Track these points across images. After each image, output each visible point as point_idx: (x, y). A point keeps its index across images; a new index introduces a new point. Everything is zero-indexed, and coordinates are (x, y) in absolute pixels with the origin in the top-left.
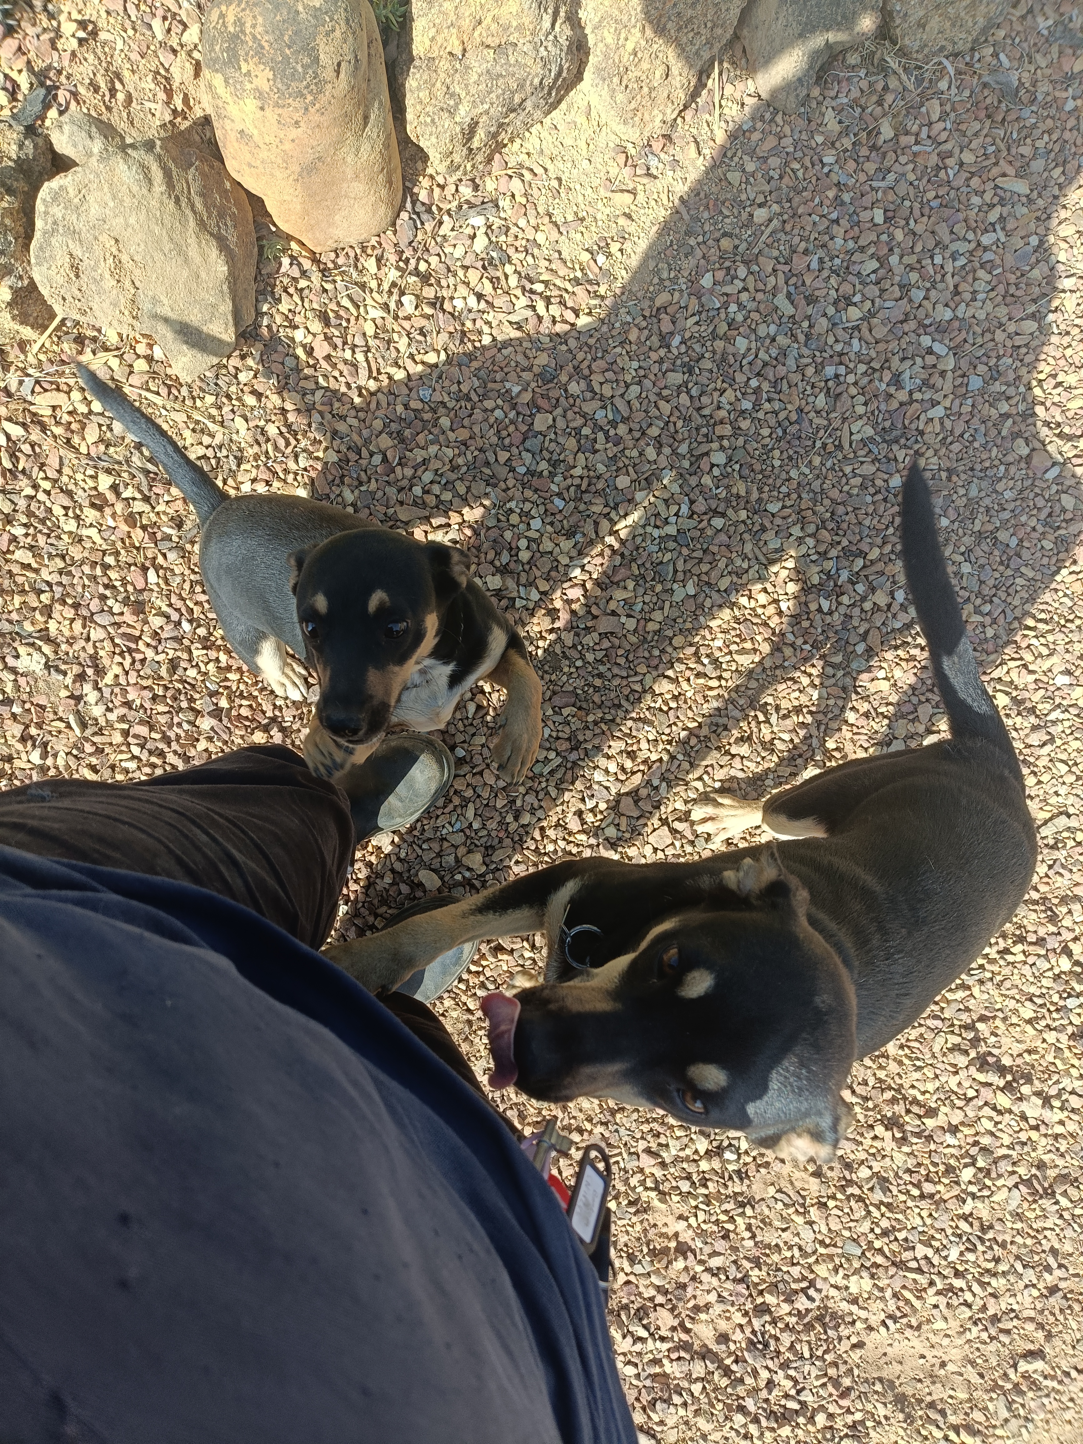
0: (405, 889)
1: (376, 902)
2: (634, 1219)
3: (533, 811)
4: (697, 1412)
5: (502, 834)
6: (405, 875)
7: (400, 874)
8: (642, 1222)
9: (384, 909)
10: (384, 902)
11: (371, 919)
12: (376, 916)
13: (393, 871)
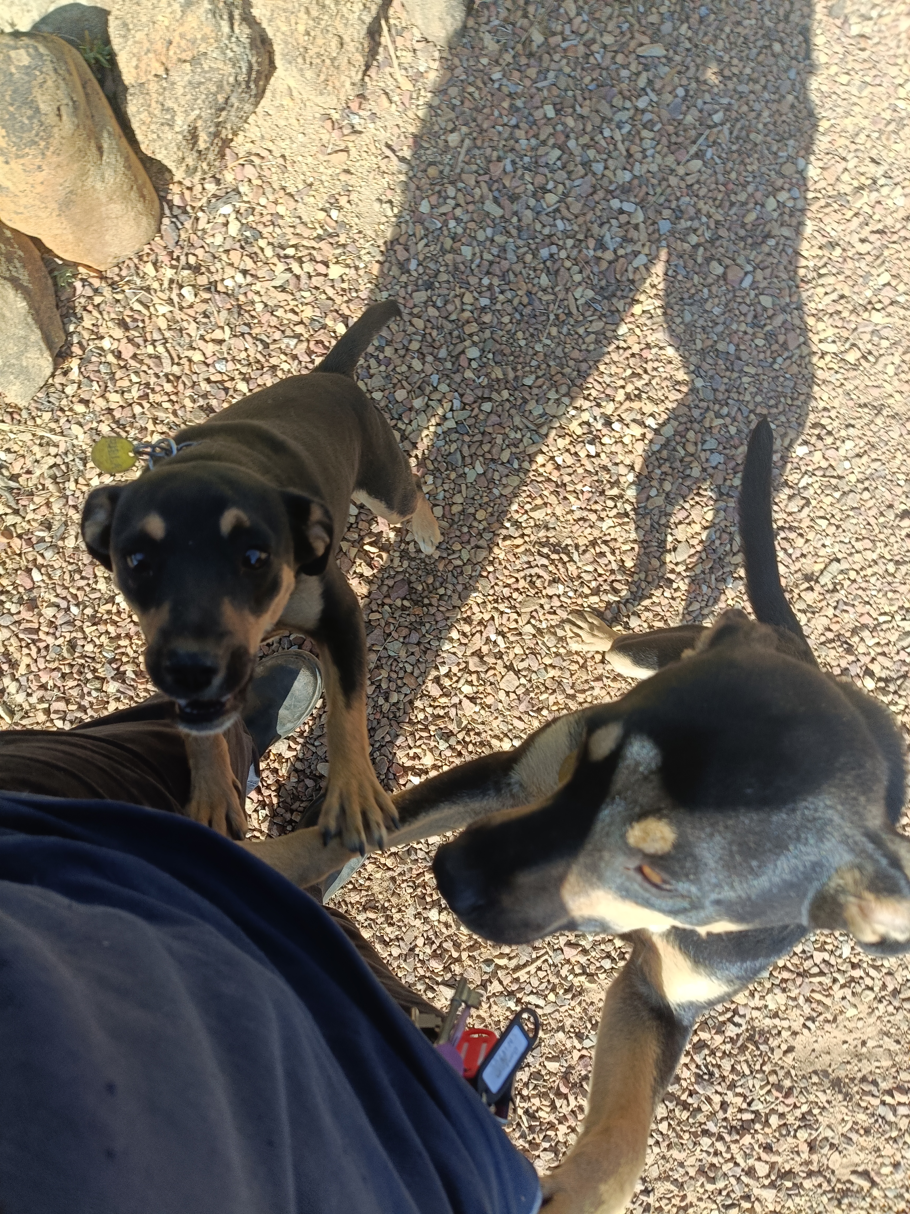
0: (309, 783)
1: (289, 800)
2: (573, 1003)
3: (398, 690)
4: (669, 1146)
5: (378, 716)
6: (308, 771)
7: (303, 771)
8: (580, 1004)
9: (297, 804)
10: (296, 798)
11: (288, 816)
12: (292, 811)
13: (296, 770)
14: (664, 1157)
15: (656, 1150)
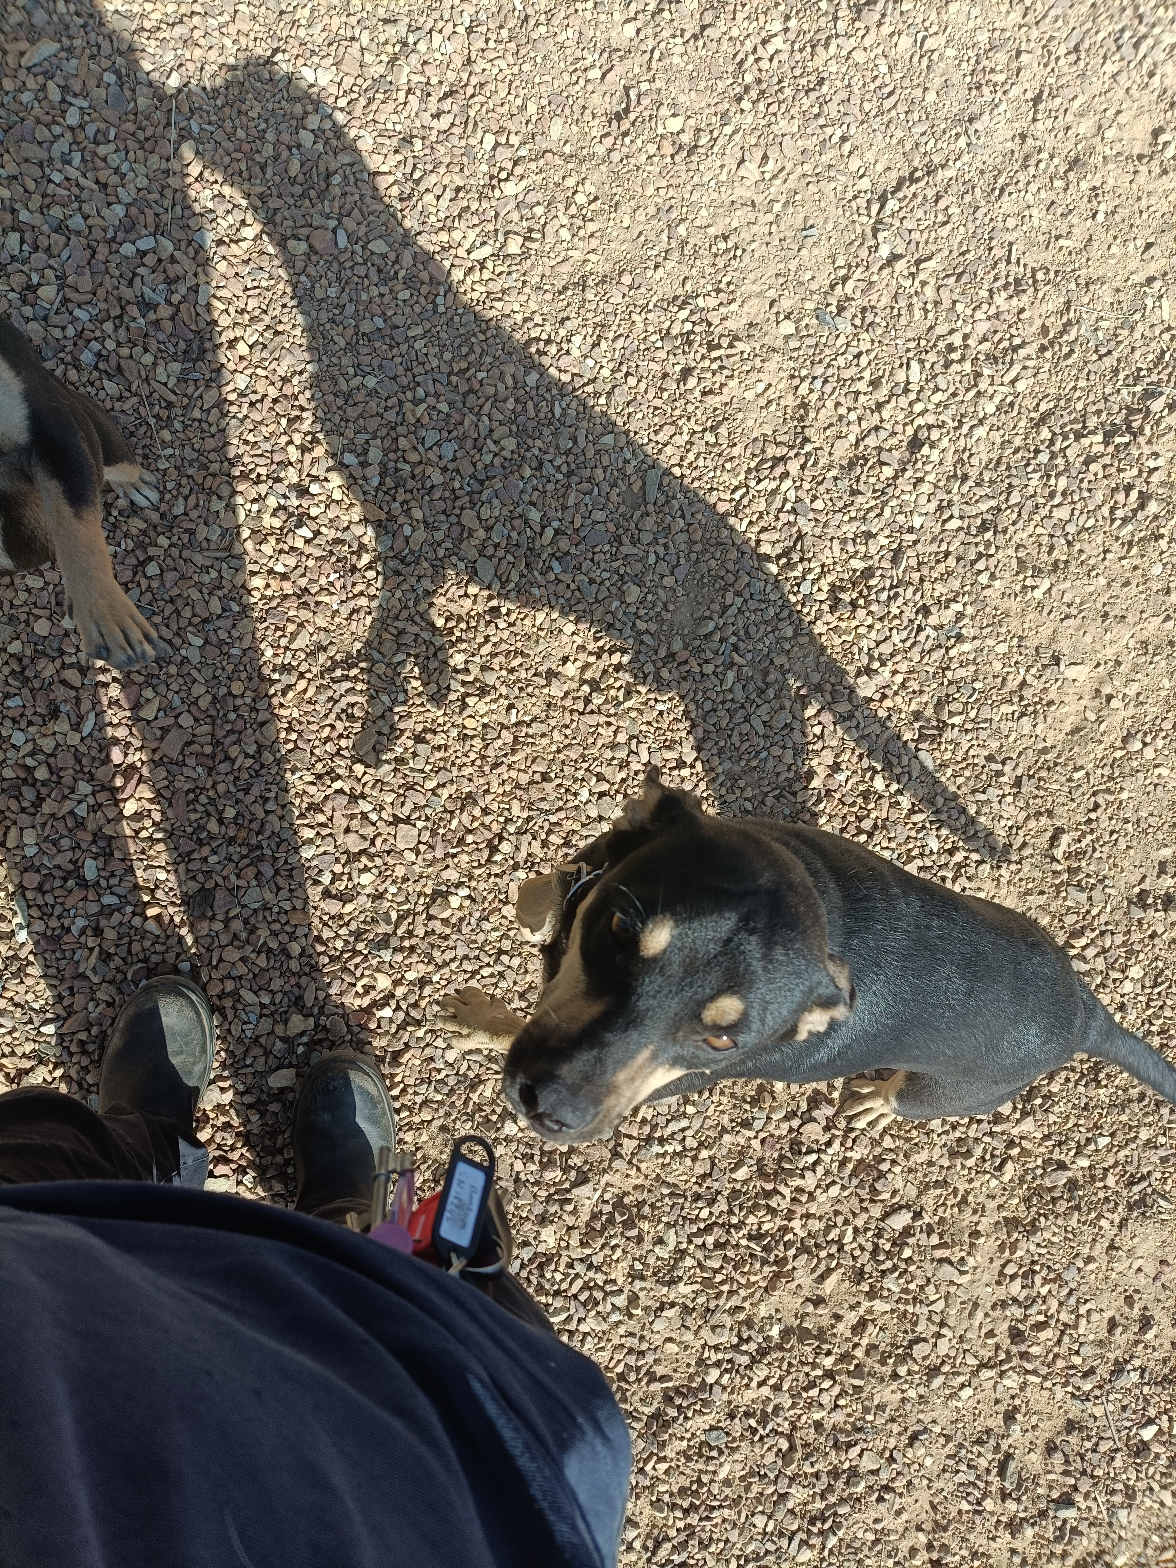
3: (293, 937)
5: (293, 981)
6: (264, 1097)
7: (259, 1100)
13: (250, 1106)
14: (910, 1170)
15: (897, 1169)
